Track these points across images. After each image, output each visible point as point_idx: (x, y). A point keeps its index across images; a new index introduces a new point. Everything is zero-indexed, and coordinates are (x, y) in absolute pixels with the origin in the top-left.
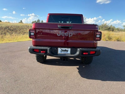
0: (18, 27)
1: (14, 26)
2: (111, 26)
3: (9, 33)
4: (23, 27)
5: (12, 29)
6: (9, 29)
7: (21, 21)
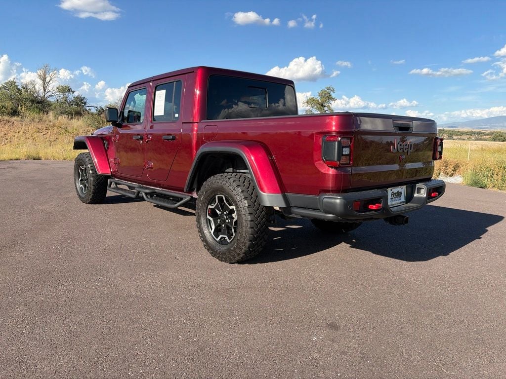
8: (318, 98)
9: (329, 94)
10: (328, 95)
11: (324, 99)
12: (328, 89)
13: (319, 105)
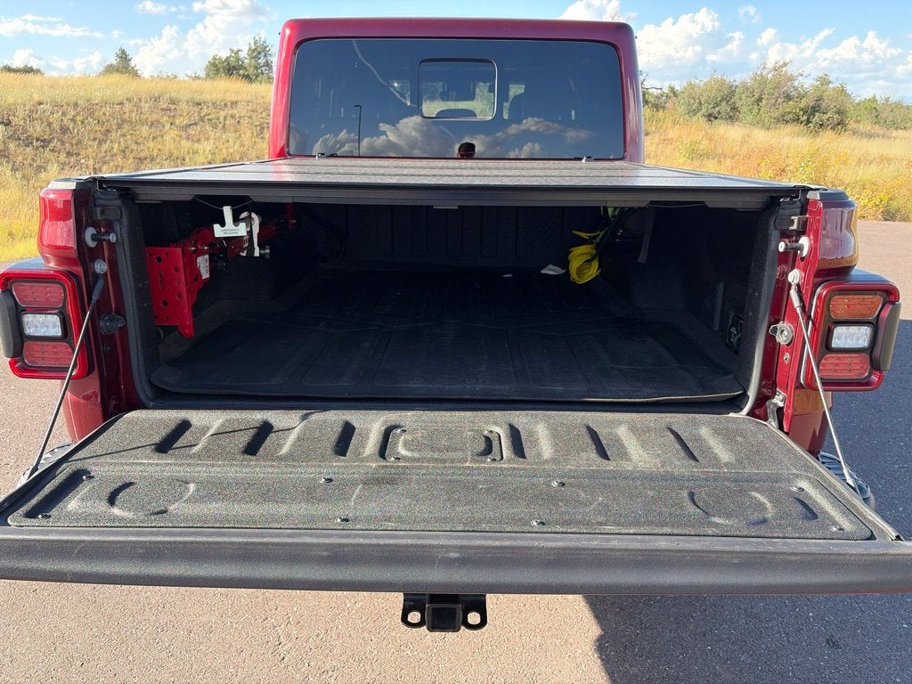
0: (91, 110)
1: (57, 105)
2: (824, 81)
3: (14, 169)
4: (128, 107)
5: (38, 129)
6: (14, 137)
7: (124, 57)
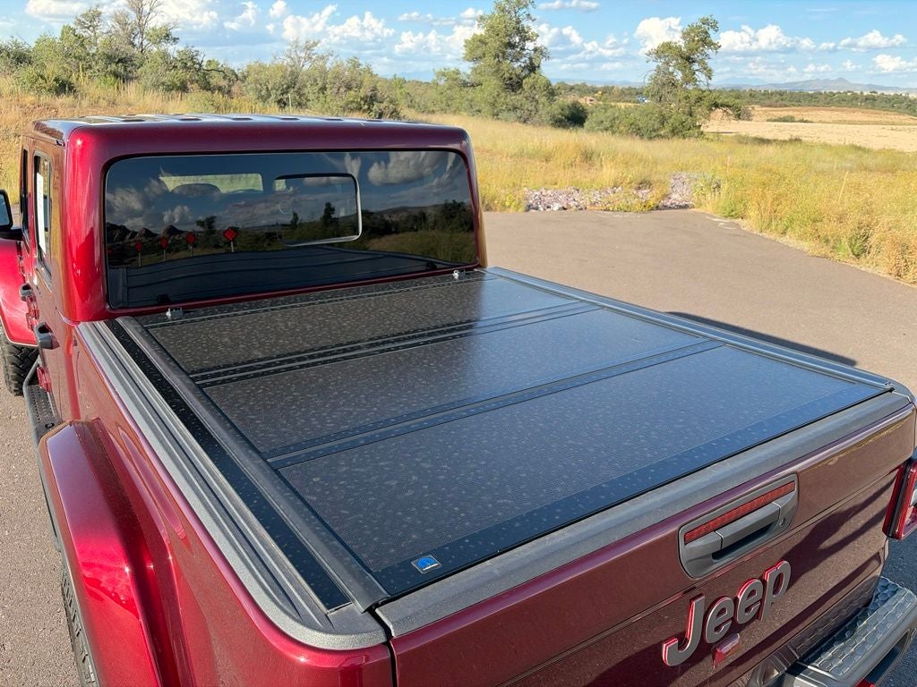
8: (682, 43)
9: (706, 33)
10: (702, 36)
11: (693, 45)
12: (705, 22)
13: (682, 57)
